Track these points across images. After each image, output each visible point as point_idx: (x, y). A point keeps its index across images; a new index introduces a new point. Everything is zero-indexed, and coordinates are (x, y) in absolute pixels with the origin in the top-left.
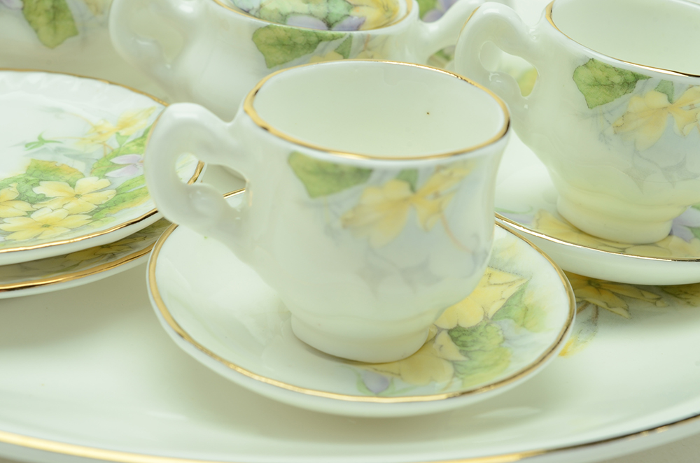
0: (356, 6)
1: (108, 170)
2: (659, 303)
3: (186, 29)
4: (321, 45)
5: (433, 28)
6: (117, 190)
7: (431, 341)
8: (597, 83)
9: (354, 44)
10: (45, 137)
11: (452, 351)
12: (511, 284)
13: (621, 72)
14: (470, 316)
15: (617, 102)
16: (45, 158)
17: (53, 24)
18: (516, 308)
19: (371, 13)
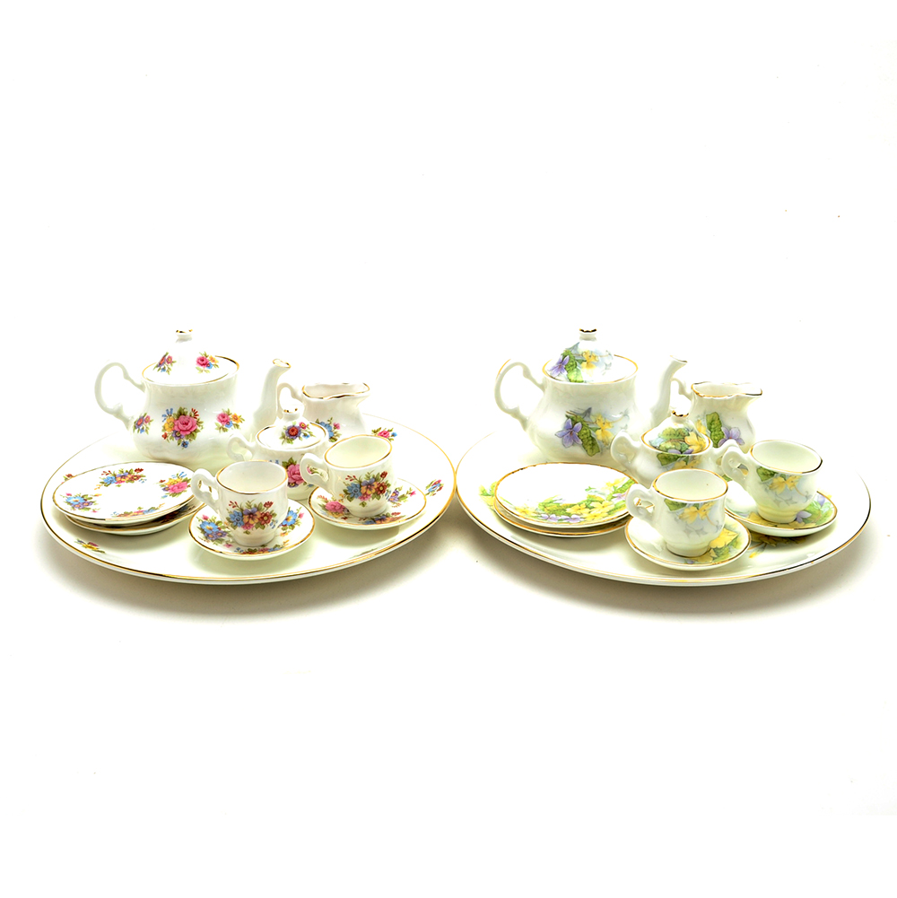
0: (690, 446)
1: (612, 498)
3: (635, 452)
4: (679, 459)
5: (717, 451)
6: (616, 505)
7: (708, 551)
8: (764, 474)
9: (689, 458)
10: (591, 487)
11: (714, 555)
12: (734, 535)
13: (770, 471)
14: (720, 545)
15: (769, 480)
16: (592, 494)
17: (592, 449)
18: (734, 542)
19: (695, 448)
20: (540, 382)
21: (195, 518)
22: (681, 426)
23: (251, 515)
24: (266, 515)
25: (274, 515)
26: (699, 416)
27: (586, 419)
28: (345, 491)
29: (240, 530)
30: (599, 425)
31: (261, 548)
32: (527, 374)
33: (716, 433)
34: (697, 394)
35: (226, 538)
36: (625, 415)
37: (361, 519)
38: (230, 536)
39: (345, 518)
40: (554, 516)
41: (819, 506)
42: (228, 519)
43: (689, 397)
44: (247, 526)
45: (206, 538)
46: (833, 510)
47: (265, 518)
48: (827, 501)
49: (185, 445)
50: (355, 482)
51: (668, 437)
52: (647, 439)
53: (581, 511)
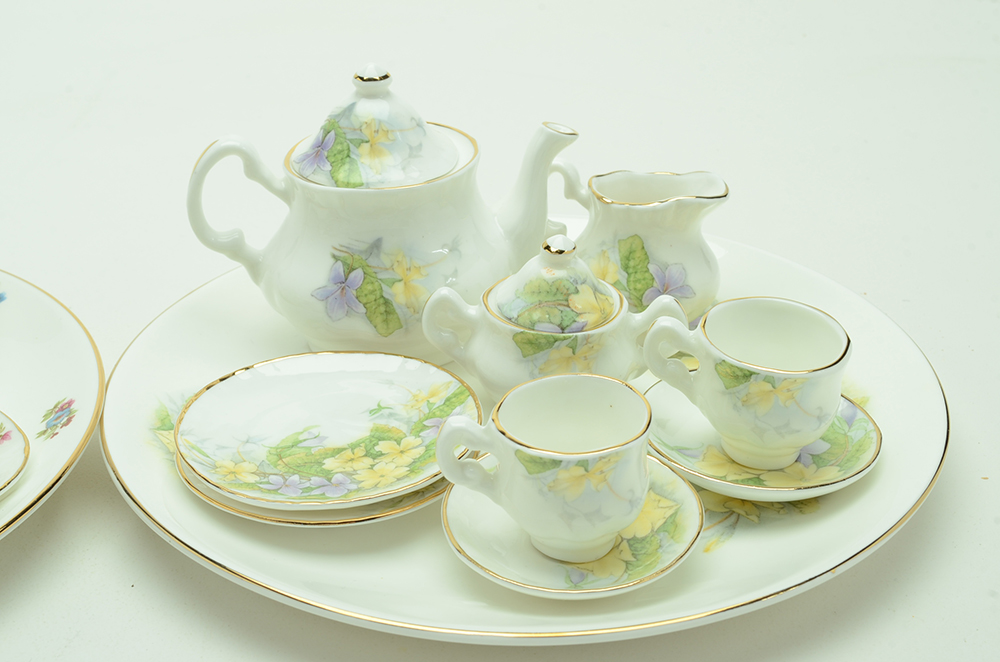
0: (580, 314)
1: (421, 430)
2: (782, 511)
3: (471, 327)
4: (557, 343)
5: (639, 317)
6: (427, 447)
7: (616, 547)
8: (729, 375)
9: (579, 341)
10: (382, 405)
11: (628, 556)
12: (670, 507)
13: (741, 370)
14: (642, 531)
15: (741, 387)
16: (382, 422)
17: (386, 321)
18: (671, 525)
19: (590, 318)
20: (280, 184)
22: (560, 274)
26: (603, 243)
27: (373, 261)
30: (399, 272)
32: (253, 170)
33: (639, 276)
34: (600, 198)
36: (454, 248)
40: (296, 478)
41: (846, 428)
43: (585, 203)
46: (874, 435)
48: (860, 415)
51: (536, 299)
52: (492, 302)
53: (356, 465)
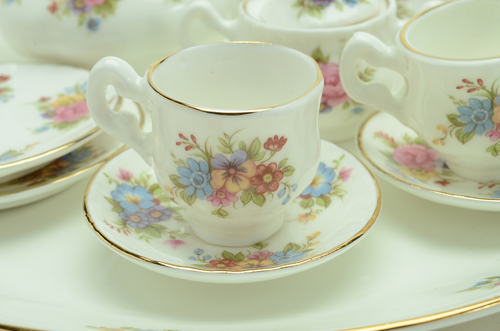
21: (100, 176)
23: (232, 169)
24: (268, 170)
25: (288, 170)
28: (452, 119)
29: (203, 207)
31: (254, 251)
35: (171, 224)
37: (481, 185)
38: (180, 219)
39: (444, 183)
42: (174, 179)
44: (221, 196)
45: (125, 222)
47: (267, 178)
49: (92, 25)
50: (480, 95)
